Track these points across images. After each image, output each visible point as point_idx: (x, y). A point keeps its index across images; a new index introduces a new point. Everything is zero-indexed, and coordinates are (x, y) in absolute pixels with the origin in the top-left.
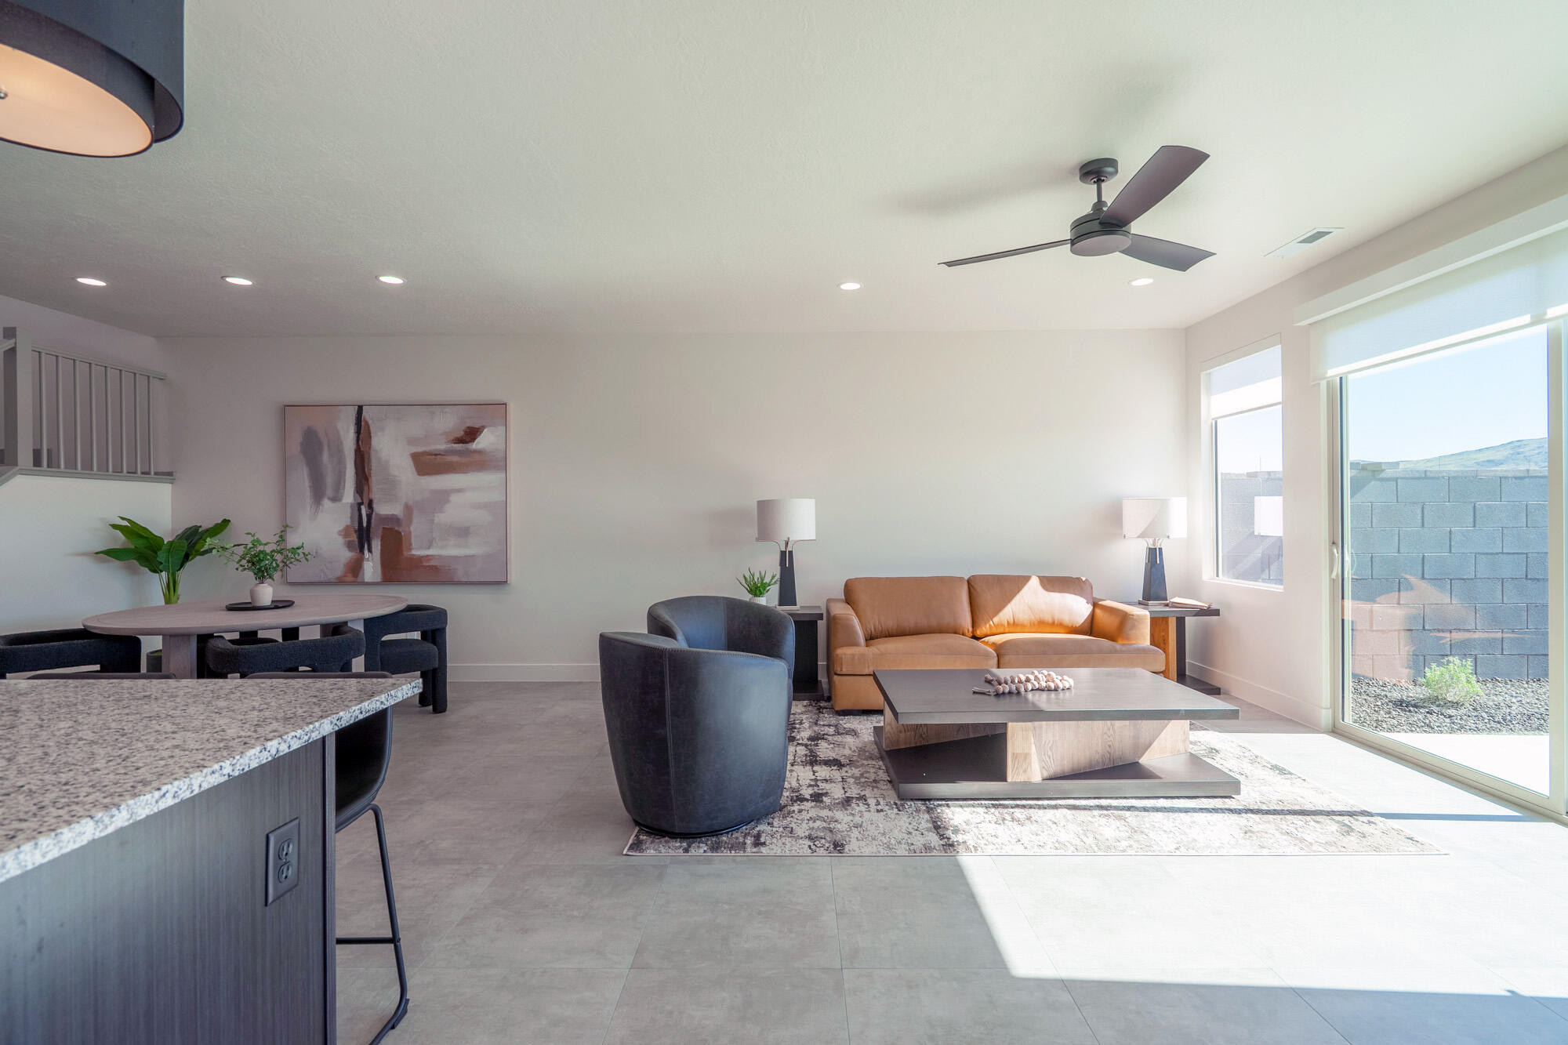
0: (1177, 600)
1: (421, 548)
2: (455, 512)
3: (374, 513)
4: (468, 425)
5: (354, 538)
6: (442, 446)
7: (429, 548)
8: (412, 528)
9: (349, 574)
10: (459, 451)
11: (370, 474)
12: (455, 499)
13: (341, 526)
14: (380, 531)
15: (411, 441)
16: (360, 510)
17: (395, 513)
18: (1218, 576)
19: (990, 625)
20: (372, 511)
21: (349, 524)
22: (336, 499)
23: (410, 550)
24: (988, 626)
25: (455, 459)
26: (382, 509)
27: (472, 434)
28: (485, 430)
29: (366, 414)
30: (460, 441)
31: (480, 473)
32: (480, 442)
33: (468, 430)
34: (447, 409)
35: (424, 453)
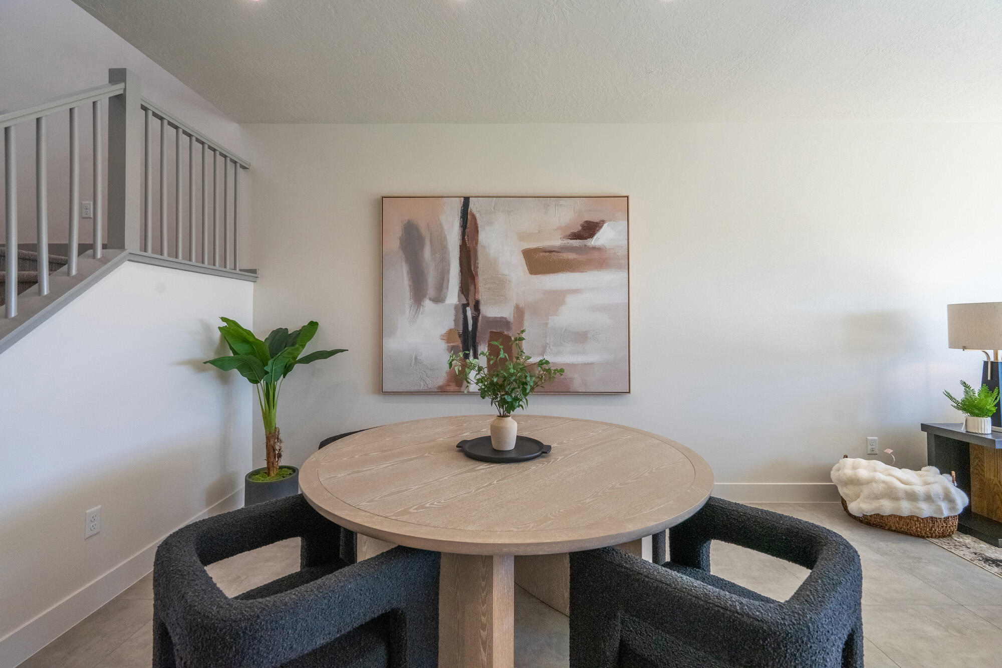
1: (534, 354)
2: (570, 315)
3: (480, 316)
4: (587, 219)
5: (459, 343)
6: (556, 242)
7: (544, 354)
8: (523, 332)
9: (451, 384)
10: (576, 247)
11: (477, 273)
12: (571, 300)
13: (444, 330)
14: (487, 337)
15: (522, 237)
16: (465, 312)
17: (505, 316)
20: (479, 314)
21: (452, 327)
22: (439, 299)
25: (571, 256)
26: (490, 311)
27: (590, 229)
28: (605, 225)
29: (473, 206)
30: (576, 236)
31: (600, 272)
32: (599, 239)
33: (586, 225)
34: (562, 201)
35: (537, 250)
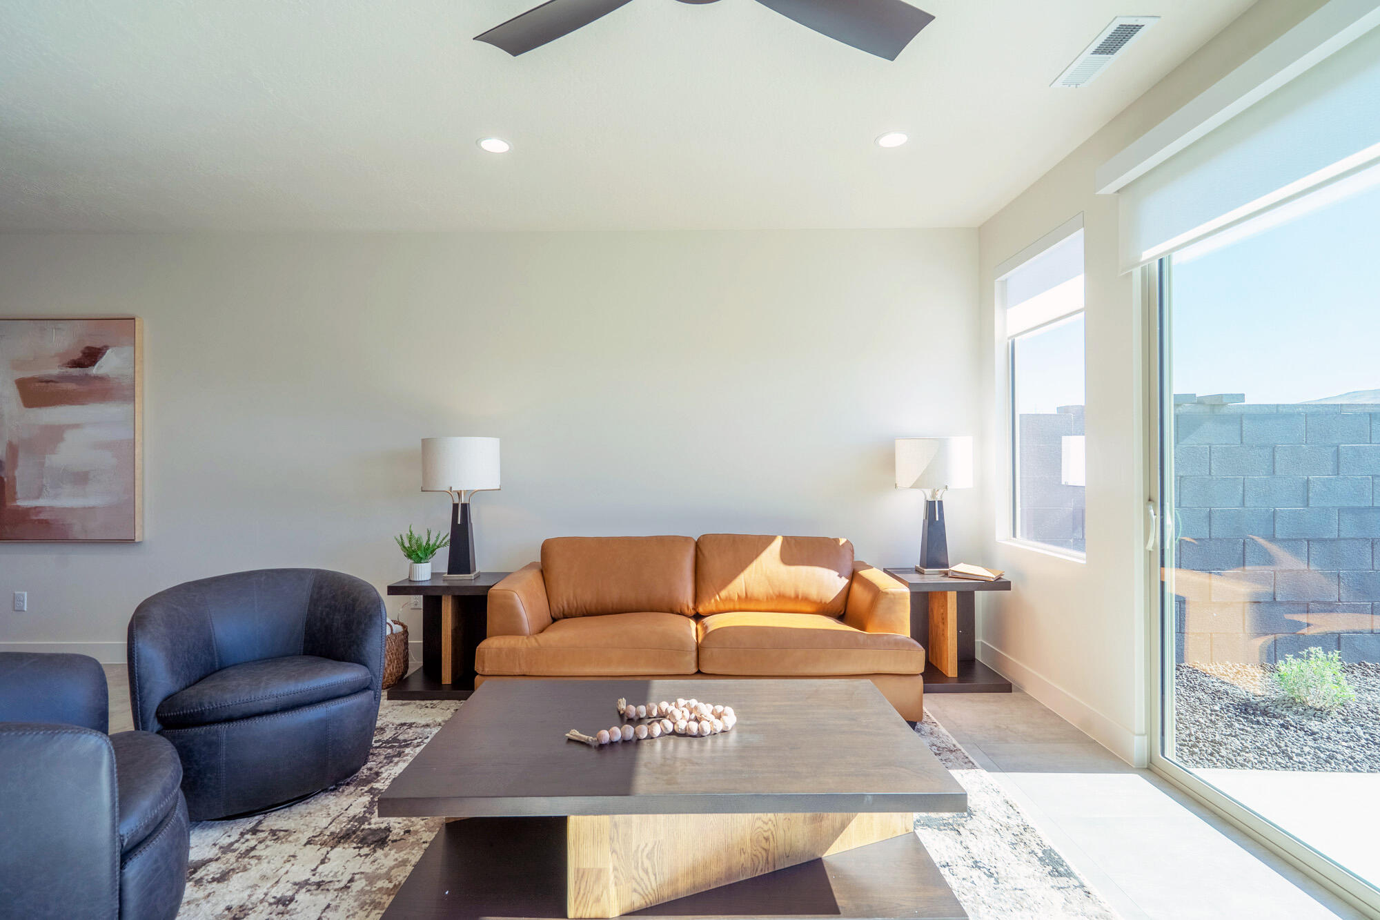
0: (961, 568)
1: (27, 498)
2: (69, 453)
4: (88, 344)
6: (54, 370)
7: (38, 497)
8: (17, 473)
10: (76, 376)
12: (69, 436)
15: (15, 364)
18: (1014, 536)
19: (716, 600)
23: (15, 500)
24: (713, 601)
25: (71, 386)
27: (91, 356)
28: (108, 351)
30: (77, 364)
31: (102, 405)
32: (102, 367)
33: (87, 351)
34: (60, 325)
35: (32, 380)
